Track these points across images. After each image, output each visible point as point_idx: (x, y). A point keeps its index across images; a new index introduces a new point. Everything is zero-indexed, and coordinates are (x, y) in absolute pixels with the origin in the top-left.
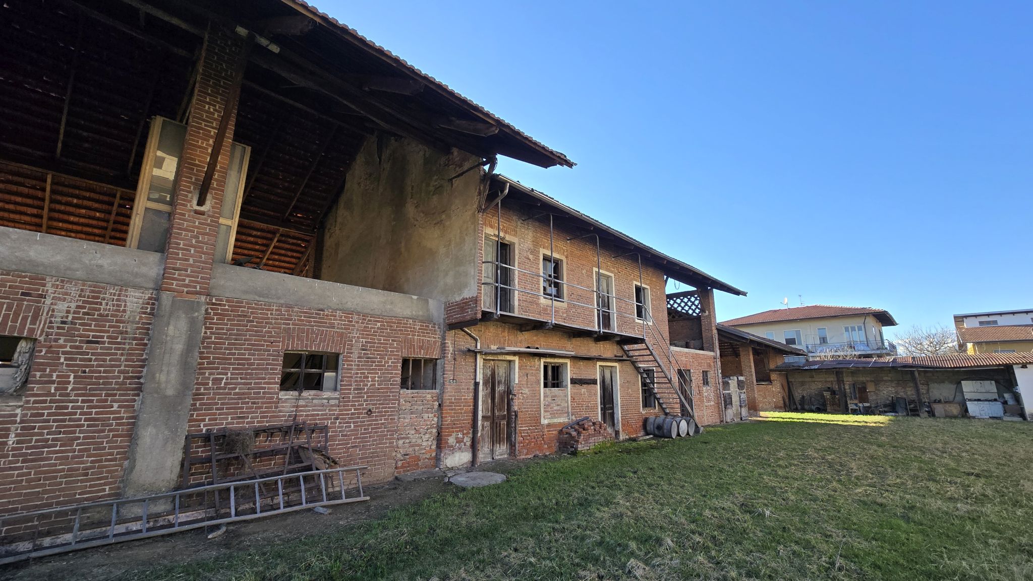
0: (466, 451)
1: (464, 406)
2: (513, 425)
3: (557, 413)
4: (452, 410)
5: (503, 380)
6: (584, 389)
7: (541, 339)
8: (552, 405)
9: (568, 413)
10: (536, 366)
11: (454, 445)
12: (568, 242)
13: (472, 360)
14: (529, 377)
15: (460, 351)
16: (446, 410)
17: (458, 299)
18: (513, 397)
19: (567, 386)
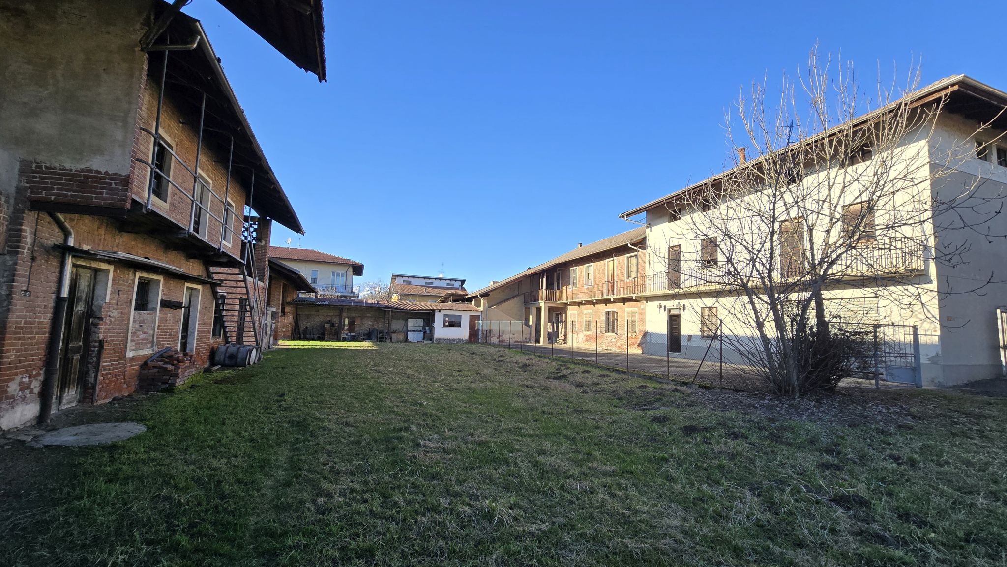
0: (32, 402)
1: (37, 333)
2: (95, 360)
3: (142, 343)
4: (19, 339)
5: (84, 297)
6: (170, 314)
7: (140, 245)
8: (138, 333)
9: (153, 342)
10: (130, 281)
11: (16, 394)
12: (181, 125)
13: (55, 263)
14: (121, 295)
15: (42, 246)
16: (10, 339)
18: (96, 321)
19: (154, 309)
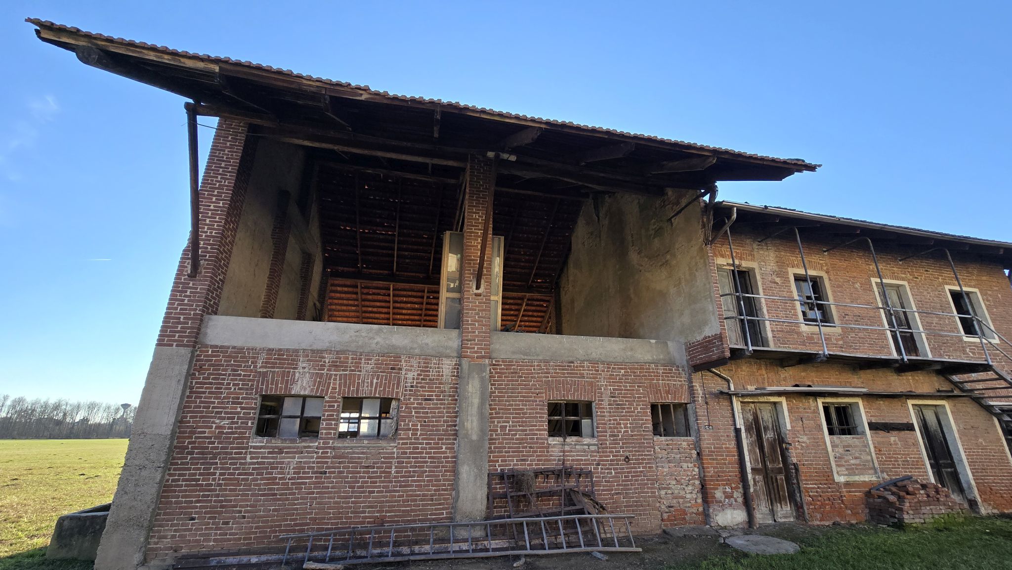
0: (738, 509)
1: (727, 456)
2: (795, 481)
3: (857, 469)
4: (713, 459)
5: (770, 426)
6: (893, 438)
7: (813, 374)
8: (846, 458)
9: (874, 468)
10: (812, 408)
11: (723, 500)
12: (826, 253)
13: (726, 403)
14: (805, 422)
15: (711, 393)
16: (707, 459)
17: (700, 338)
18: (788, 446)
19: (864, 433)
